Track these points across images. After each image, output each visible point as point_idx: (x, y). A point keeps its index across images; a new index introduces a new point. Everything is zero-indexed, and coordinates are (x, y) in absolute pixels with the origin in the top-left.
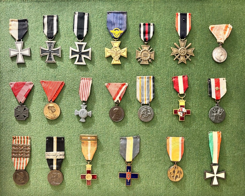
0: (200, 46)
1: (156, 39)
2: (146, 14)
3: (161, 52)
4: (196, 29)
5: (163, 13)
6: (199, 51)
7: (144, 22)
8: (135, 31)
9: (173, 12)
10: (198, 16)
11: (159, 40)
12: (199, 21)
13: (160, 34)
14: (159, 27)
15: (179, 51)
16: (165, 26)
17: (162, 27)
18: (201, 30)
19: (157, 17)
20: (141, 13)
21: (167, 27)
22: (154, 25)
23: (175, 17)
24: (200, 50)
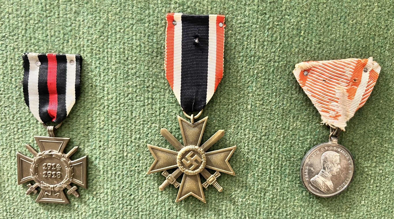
0: (259, 136)
1: (89, 112)
2: (47, 17)
3: (113, 159)
4: (243, 75)
5: (116, 14)
6: (253, 157)
7: (43, 50)
8: (11, 83)
9: (154, 12)
10: (253, 23)
11: (102, 118)
12: (257, 43)
13: (108, 94)
14: (102, 68)
15: (178, 161)
16: (126, 63)
17: (113, 67)
18: (265, 79)
19: (92, 31)
20: (30, 14)
21: (132, 69)
22: (80, 60)
23: (162, 29)
24: (256, 151)
